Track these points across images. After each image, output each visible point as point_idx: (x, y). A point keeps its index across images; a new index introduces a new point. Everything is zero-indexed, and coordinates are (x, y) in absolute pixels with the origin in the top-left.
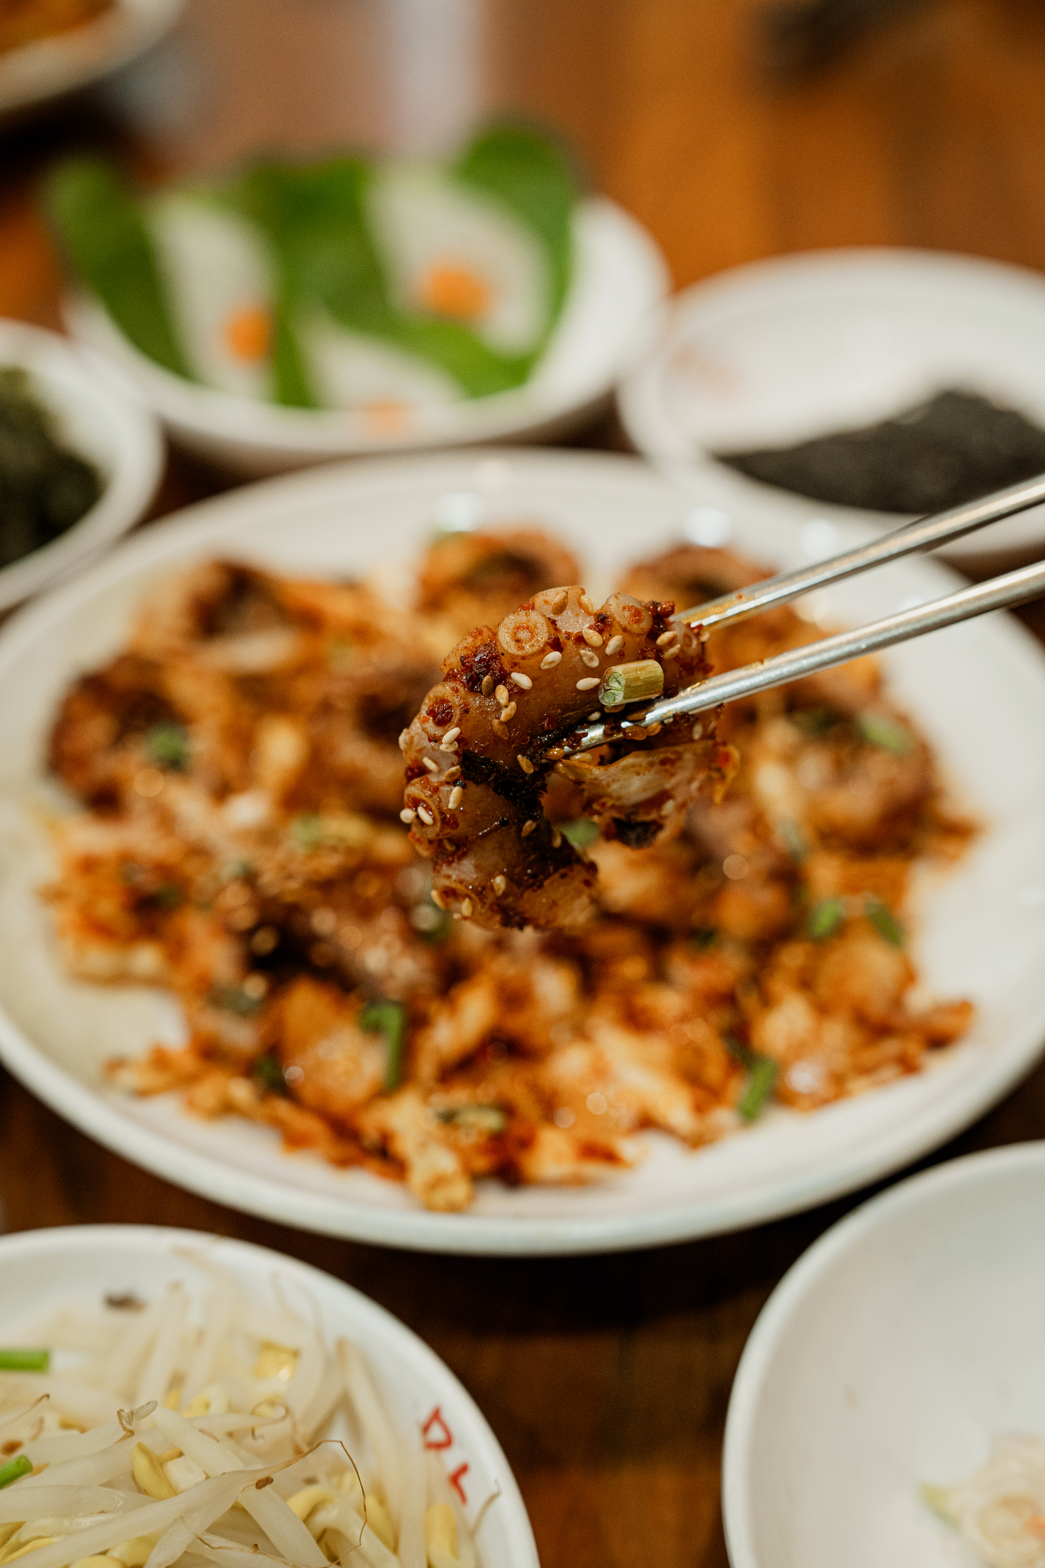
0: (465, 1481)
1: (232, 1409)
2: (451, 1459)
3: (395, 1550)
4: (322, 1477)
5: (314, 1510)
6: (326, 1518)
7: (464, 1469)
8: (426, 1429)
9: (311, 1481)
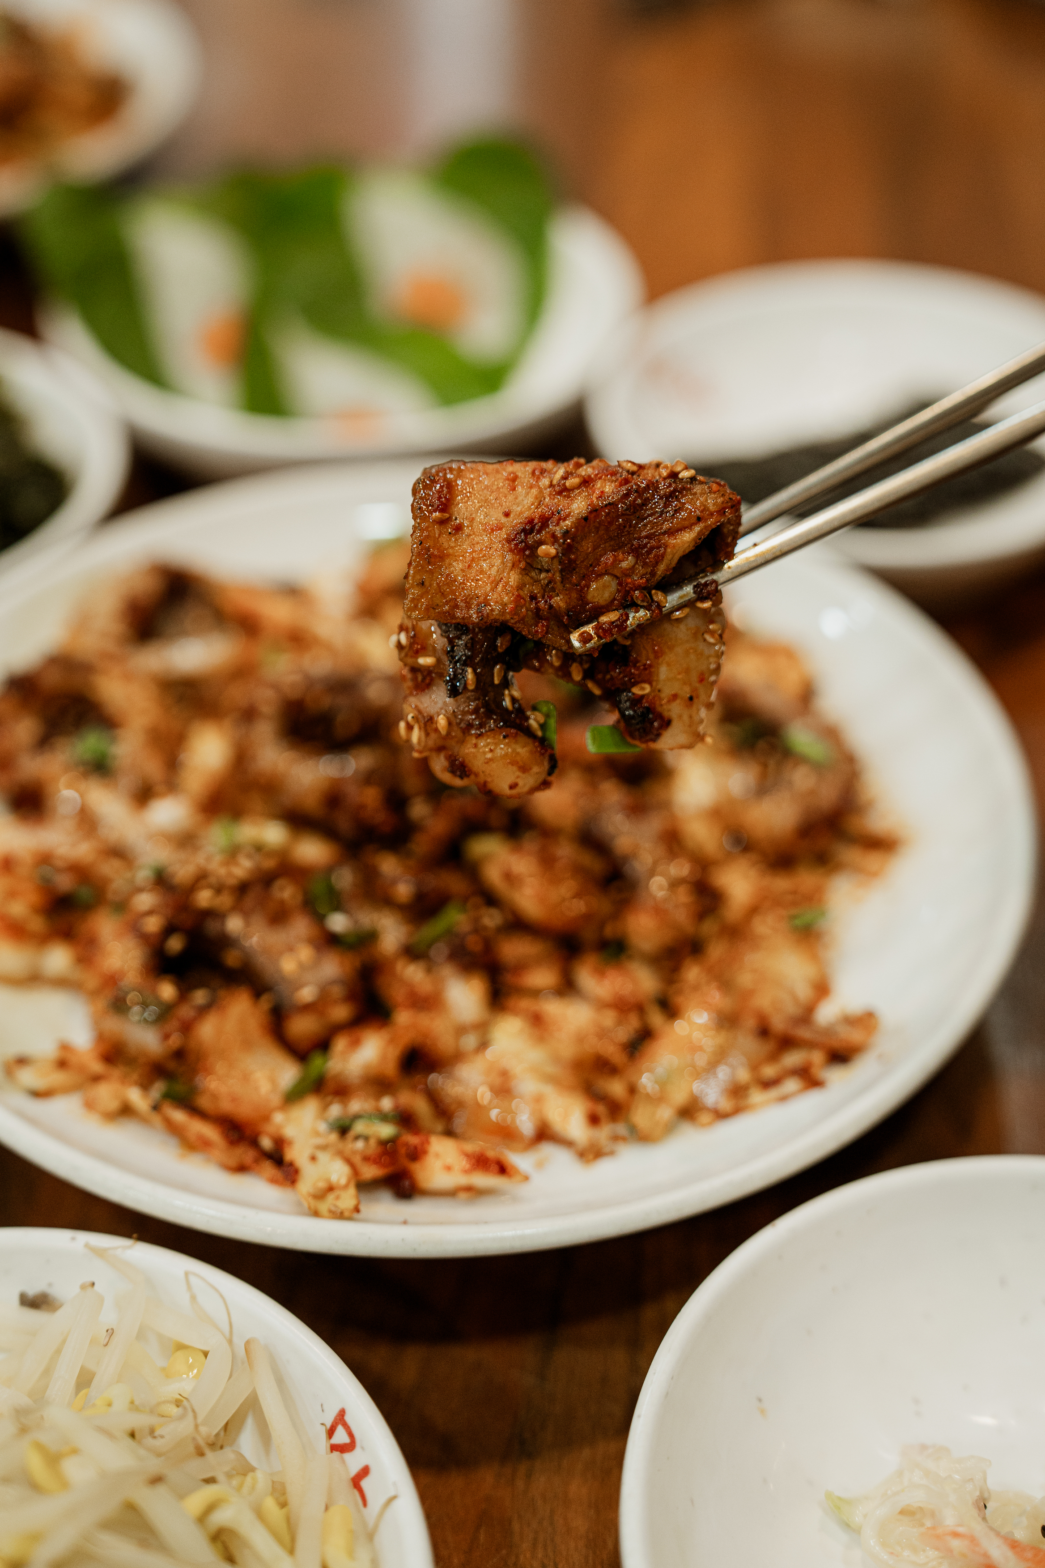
0: (365, 1484)
1: (133, 1406)
2: (354, 1462)
3: (291, 1551)
4: (221, 1477)
5: (210, 1508)
6: (222, 1517)
7: (365, 1472)
8: (331, 1432)
9: (210, 1481)
